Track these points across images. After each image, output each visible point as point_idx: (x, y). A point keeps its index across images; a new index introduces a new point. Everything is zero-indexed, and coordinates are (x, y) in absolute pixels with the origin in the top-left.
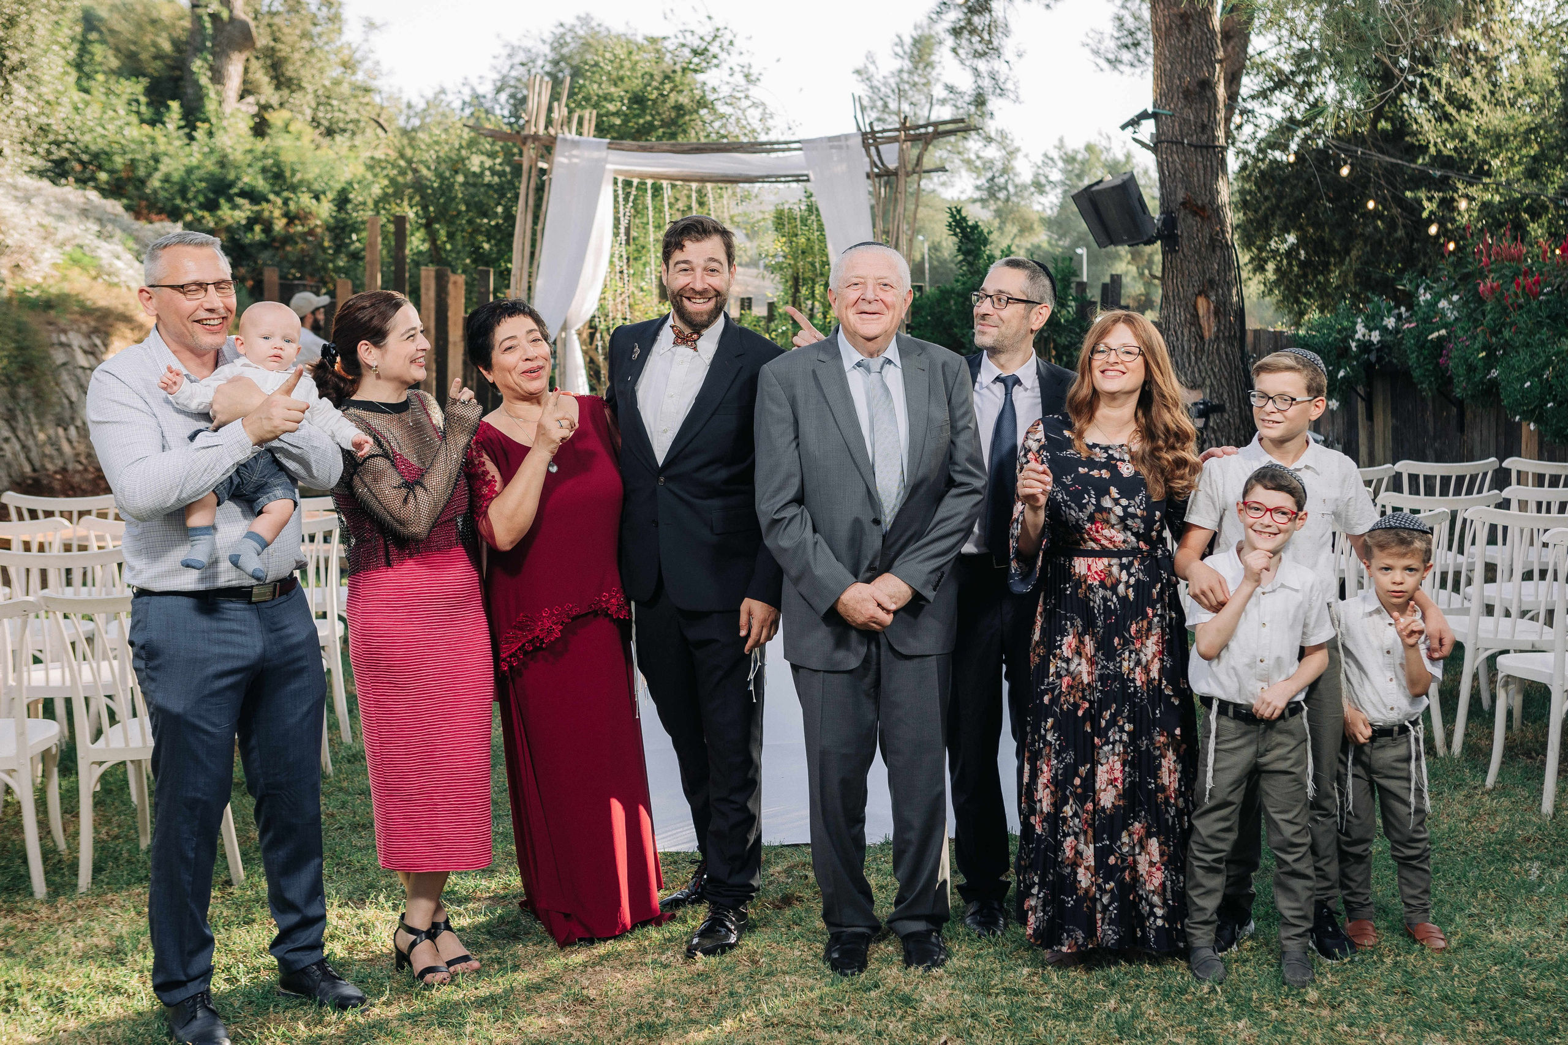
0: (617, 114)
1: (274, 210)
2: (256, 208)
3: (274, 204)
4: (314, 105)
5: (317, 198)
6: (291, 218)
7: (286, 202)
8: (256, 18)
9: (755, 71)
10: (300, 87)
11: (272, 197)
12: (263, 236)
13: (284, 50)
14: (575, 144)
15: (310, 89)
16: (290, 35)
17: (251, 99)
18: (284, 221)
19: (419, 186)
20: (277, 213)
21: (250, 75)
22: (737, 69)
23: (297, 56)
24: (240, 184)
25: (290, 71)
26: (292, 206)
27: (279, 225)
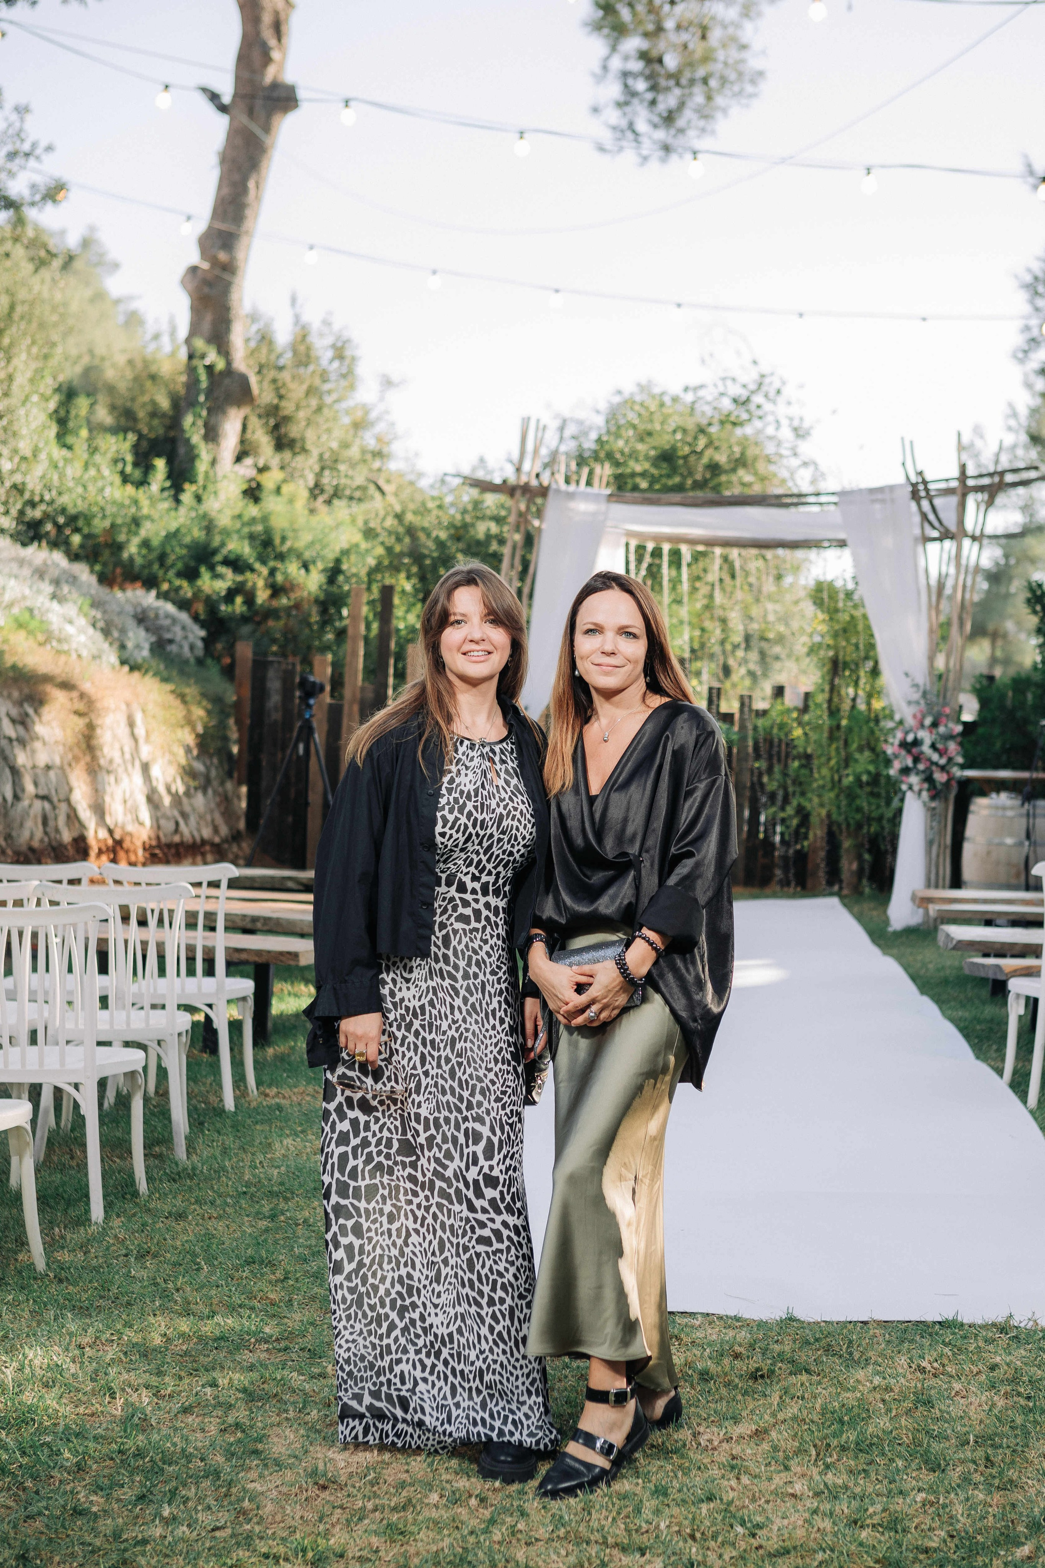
0: (643, 475)
1: (258, 582)
2: (239, 578)
3: (259, 574)
4: (317, 468)
5: (306, 566)
6: (276, 590)
7: (272, 572)
8: (259, 372)
9: (806, 425)
10: (304, 450)
11: (257, 566)
12: (245, 608)
13: (288, 407)
14: (571, 496)
15: (315, 453)
16: (297, 391)
17: (248, 461)
18: (268, 592)
19: (417, 557)
20: (261, 583)
21: (248, 435)
22: (784, 422)
23: (302, 414)
24: (224, 551)
25: (294, 431)
26: (279, 578)
27: (262, 596)
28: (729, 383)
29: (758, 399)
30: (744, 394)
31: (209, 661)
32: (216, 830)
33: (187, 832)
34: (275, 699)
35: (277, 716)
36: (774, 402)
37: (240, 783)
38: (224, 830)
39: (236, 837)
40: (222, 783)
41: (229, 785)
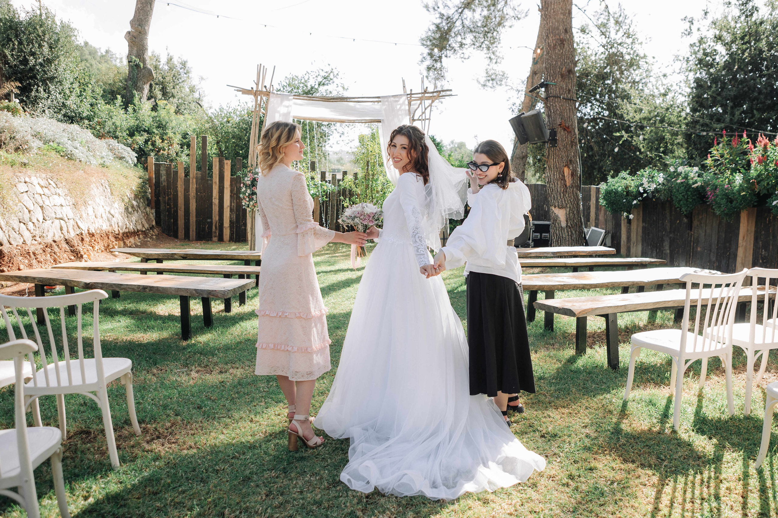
2: (150, 136)
5: (175, 132)
6: (164, 140)
7: (162, 134)
8: (155, 70)
10: (173, 96)
12: (152, 147)
13: (166, 82)
17: (152, 100)
19: (214, 128)
21: (153, 91)
24: (144, 127)
25: (169, 90)
28: (321, 71)
29: (331, 76)
30: (326, 75)
31: (139, 165)
32: (143, 226)
33: (131, 227)
34: (164, 178)
35: (165, 184)
36: (337, 78)
37: (152, 208)
38: (147, 226)
39: (152, 228)
40: (145, 209)
41: (148, 209)
